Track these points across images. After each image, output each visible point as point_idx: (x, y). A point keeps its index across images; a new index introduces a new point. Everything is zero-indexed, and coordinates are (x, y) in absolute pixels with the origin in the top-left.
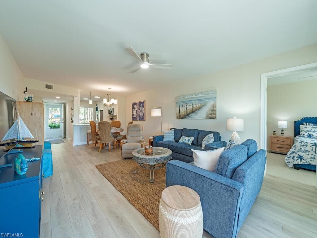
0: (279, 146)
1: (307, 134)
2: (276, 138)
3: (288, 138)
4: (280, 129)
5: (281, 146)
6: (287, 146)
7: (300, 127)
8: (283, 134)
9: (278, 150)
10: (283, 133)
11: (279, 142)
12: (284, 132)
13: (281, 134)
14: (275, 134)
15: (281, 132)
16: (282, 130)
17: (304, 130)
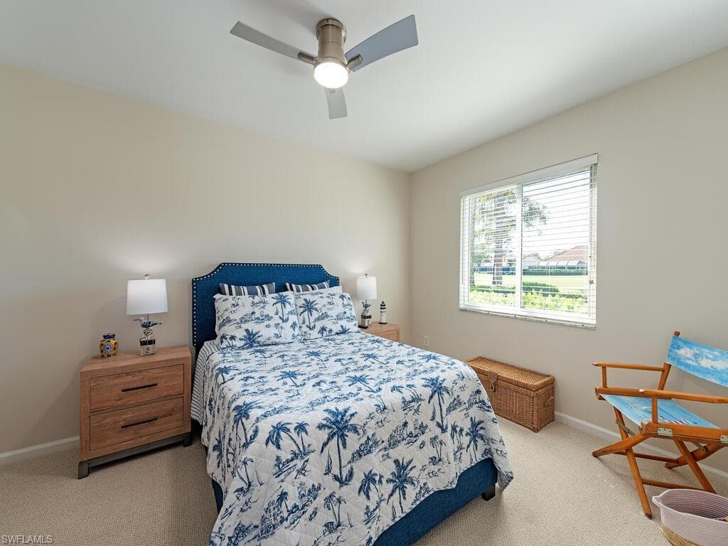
0: (129, 416)
1: (240, 333)
2: (118, 376)
3: (171, 364)
4: (136, 318)
5: (144, 413)
6: (170, 405)
7: (217, 305)
8: (151, 342)
9: (127, 442)
10: (149, 338)
11: (131, 399)
12: (155, 333)
13: (143, 343)
14: (110, 351)
15: (140, 334)
16: (146, 326)
17: (232, 317)
